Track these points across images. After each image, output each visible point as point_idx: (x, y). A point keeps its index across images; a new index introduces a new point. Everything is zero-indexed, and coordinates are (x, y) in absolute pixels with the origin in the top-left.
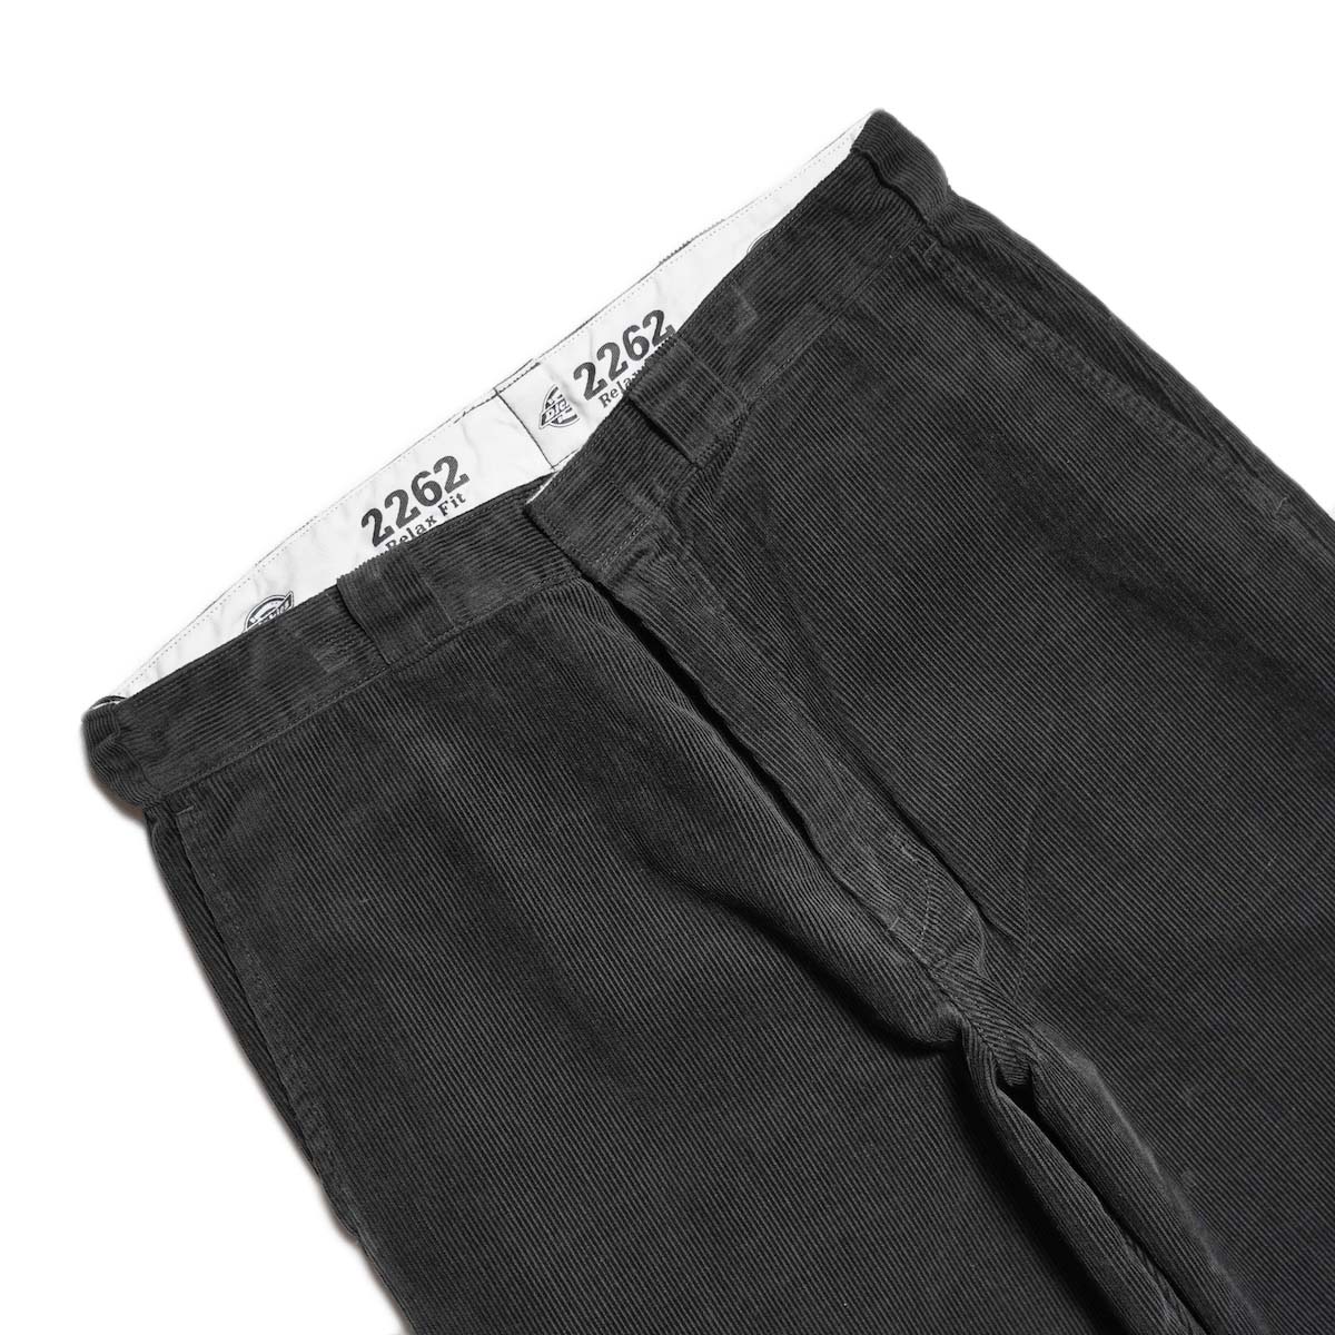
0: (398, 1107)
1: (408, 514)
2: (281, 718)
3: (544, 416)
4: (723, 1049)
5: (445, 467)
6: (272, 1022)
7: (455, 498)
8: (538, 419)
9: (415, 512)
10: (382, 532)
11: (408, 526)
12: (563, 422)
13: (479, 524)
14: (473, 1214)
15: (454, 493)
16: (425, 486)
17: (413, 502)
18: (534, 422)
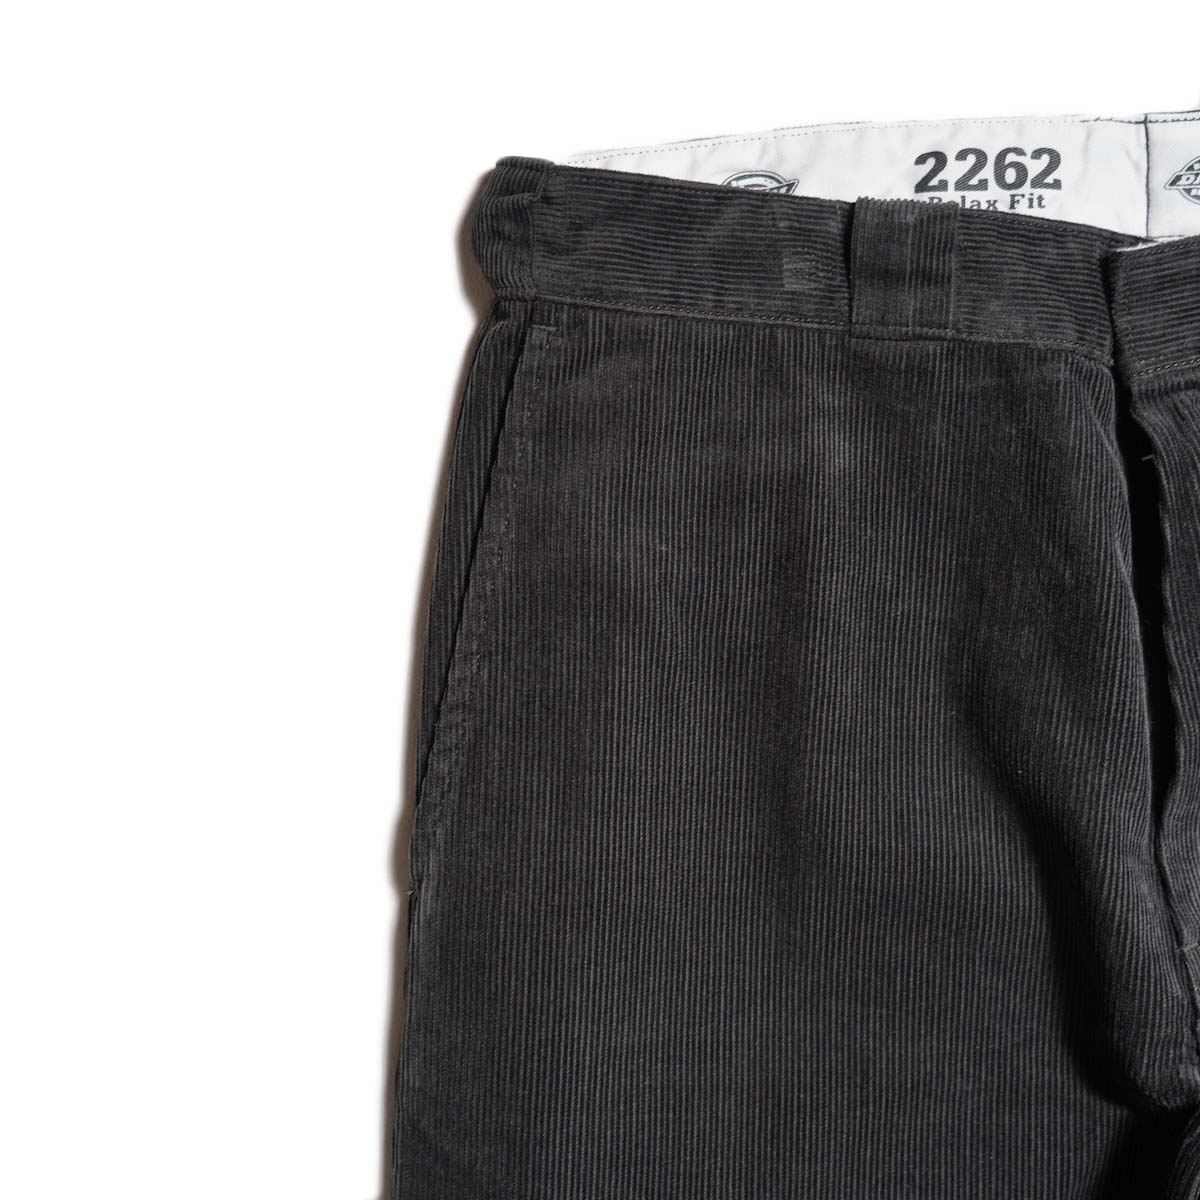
0: (552, 784)
1: (974, 181)
2: (707, 300)
3: (1178, 178)
4: (910, 952)
5: (1045, 159)
6: (482, 608)
7: (1035, 197)
8: (1169, 176)
9: (983, 185)
10: (934, 182)
11: (965, 193)
12: (1194, 197)
13: (1048, 240)
14: (554, 947)
15: (1038, 192)
16: (1013, 164)
17: (988, 172)
18: (1161, 177)
